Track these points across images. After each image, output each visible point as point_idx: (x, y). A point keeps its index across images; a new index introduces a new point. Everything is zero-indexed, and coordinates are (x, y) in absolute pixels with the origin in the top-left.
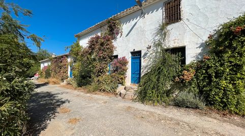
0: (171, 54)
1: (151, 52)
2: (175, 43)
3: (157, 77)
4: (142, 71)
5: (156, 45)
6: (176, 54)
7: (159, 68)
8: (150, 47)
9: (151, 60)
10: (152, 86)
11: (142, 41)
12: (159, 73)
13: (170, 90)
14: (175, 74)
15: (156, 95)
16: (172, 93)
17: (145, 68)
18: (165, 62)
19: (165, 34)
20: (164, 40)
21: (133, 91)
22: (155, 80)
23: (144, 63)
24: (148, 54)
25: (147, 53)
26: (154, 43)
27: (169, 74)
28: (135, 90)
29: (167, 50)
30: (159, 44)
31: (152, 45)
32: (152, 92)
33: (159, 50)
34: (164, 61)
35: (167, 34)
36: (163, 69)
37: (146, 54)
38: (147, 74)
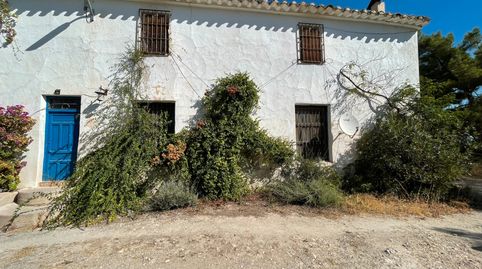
0: (151, 112)
1: (107, 104)
2: (157, 92)
3: (118, 159)
4: (80, 146)
5: (120, 91)
6: (159, 114)
7: (124, 140)
8: (106, 91)
9: (107, 121)
10: (104, 180)
11: (85, 73)
12: (124, 150)
13: (147, 181)
14: (157, 151)
15: (115, 197)
16: (151, 187)
17: (91, 139)
18: (137, 128)
19: (140, 71)
20: (137, 82)
21: (47, 202)
22: (112, 166)
23: (86, 127)
24: (99, 108)
25: (97, 105)
26: (116, 85)
27: (145, 151)
28: (54, 196)
29: (142, 104)
30: (127, 90)
31: (111, 87)
32: (106, 194)
33: (126, 102)
34: (135, 127)
35: (144, 72)
36: (131, 142)
37: (93, 107)
38: (93, 154)
